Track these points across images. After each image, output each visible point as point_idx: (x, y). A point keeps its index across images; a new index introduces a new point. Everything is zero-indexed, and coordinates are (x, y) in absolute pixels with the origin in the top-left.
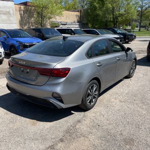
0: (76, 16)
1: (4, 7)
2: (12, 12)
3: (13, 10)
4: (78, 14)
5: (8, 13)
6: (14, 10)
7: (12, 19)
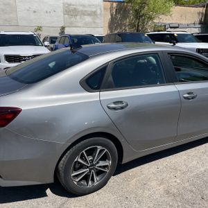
0: (199, 13)
1: (90, 6)
2: (99, 12)
3: (100, 9)
4: (202, 10)
5: (93, 14)
6: (102, 9)
7: (98, 21)
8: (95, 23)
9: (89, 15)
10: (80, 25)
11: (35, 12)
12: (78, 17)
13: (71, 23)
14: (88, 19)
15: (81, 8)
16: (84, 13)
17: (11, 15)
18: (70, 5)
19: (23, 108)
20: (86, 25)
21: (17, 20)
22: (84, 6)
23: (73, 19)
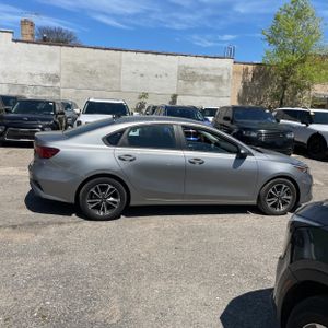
5: (218, 79)
6: (231, 73)
8: (219, 91)
9: (212, 80)
10: (197, 92)
11: (142, 75)
12: (196, 84)
13: (186, 90)
14: (210, 86)
15: (201, 72)
16: (204, 78)
17: (114, 79)
18: (188, 68)
19: (62, 150)
20: (207, 93)
21: (120, 84)
22: (206, 69)
23: (189, 85)
